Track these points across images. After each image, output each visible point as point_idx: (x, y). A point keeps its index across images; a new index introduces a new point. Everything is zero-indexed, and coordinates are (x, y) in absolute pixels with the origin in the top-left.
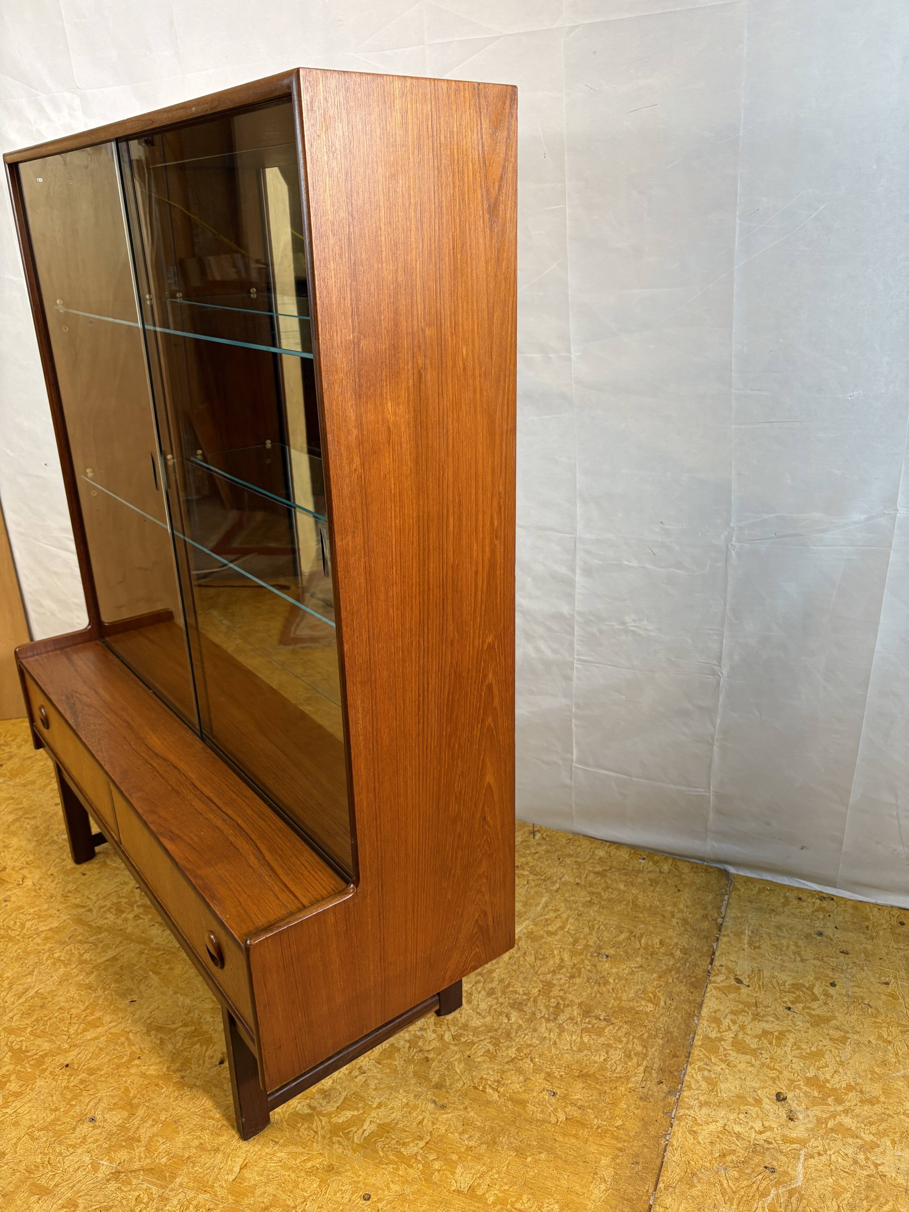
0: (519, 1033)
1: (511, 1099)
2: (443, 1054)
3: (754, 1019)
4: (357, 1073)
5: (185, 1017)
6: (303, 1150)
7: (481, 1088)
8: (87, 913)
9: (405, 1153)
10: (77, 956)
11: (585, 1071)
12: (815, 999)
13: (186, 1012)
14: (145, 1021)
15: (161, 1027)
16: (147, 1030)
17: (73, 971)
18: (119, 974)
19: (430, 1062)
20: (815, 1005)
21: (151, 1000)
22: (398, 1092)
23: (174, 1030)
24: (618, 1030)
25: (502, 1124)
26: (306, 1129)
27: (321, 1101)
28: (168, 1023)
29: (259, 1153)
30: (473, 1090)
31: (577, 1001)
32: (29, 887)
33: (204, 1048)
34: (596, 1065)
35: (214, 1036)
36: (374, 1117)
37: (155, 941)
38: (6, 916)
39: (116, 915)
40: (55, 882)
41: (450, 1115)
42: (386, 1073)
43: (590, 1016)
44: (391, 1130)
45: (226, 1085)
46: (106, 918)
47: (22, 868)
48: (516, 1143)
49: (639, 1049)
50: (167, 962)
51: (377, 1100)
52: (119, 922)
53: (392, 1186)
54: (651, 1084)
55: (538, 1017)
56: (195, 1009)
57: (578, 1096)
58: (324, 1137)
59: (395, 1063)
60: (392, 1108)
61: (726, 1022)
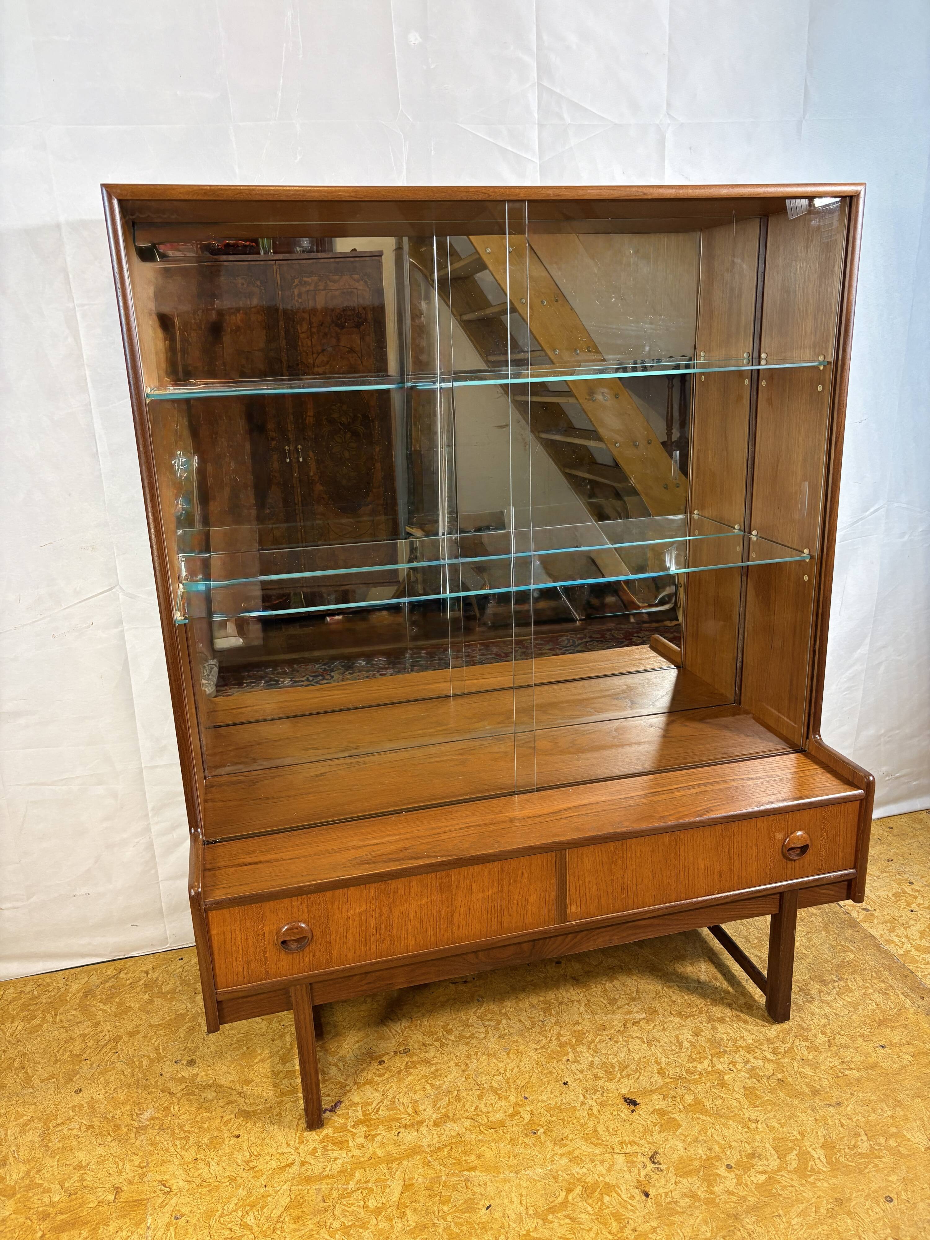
0: (807, 1022)
1: (866, 1068)
2: (784, 1069)
3: (906, 928)
4: (754, 1125)
5: (557, 1184)
6: (804, 1205)
7: (840, 1074)
8: (304, 1168)
9: (864, 1152)
10: (362, 1210)
11: (877, 1019)
12: (915, 897)
13: (552, 1180)
14: (527, 1214)
15: (551, 1208)
16: (543, 1219)
17: (380, 1227)
18: (435, 1195)
19: (785, 1080)
20: (920, 900)
21: (503, 1193)
22: (798, 1116)
23: (566, 1202)
24: (855, 981)
25: (885, 1087)
26: (783, 1190)
27: (761, 1162)
28: (551, 1200)
29: (779, 1233)
30: (838, 1079)
31: (807, 977)
32: (186, 1187)
33: (614, 1194)
34: (877, 1011)
35: (607, 1180)
36: (811, 1145)
37: (426, 1145)
38: (206, 1231)
39: (341, 1149)
40: (213, 1163)
41: (850, 1105)
42: (771, 1110)
43: (828, 984)
44: (834, 1145)
45: (678, 1208)
46: (335, 1159)
47: (142, 1176)
48: (911, 1093)
49: (883, 985)
50: (467, 1153)
51: (795, 1133)
52: (356, 1152)
53: (890, 1179)
54: (920, 1002)
55: (802, 1003)
56: (556, 1172)
57: (897, 1039)
58: (802, 1185)
59: (766, 1098)
60: (812, 1130)
61: (895, 939)
